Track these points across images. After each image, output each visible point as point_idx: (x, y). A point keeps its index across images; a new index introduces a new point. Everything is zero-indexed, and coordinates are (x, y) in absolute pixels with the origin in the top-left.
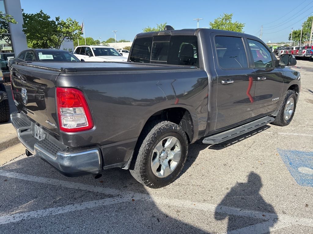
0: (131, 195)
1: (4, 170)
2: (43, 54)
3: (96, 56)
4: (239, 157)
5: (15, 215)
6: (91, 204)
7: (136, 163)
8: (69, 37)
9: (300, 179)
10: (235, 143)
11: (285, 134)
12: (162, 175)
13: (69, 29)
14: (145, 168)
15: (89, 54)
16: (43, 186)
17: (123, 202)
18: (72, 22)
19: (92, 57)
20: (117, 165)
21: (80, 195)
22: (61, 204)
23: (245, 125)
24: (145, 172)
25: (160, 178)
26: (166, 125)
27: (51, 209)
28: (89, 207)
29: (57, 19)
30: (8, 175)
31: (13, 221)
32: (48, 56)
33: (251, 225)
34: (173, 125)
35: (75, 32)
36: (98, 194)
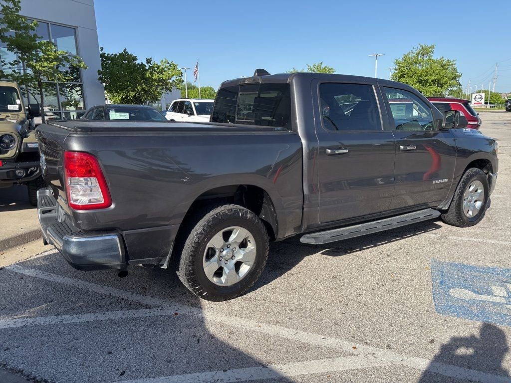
0: (176, 308)
1: (24, 266)
2: (116, 112)
3: (197, 114)
4: (363, 268)
5: (17, 320)
6: (117, 315)
7: (181, 261)
8: (164, 87)
9: (444, 304)
10: (367, 249)
11: (460, 238)
12: (223, 282)
13: (163, 75)
14: (192, 268)
15: (188, 112)
16: (66, 289)
17: (162, 316)
18: (168, 65)
19: (193, 116)
20: (150, 260)
21: (108, 303)
22: (80, 311)
23: (382, 220)
24: (192, 274)
25: (220, 287)
26: (228, 210)
27: (63, 317)
28: (113, 318)
29: (149, 61)
30: (27, 272)
31: (12, 326)
32: (123, 114)
33: (328, 358)
34: (240, 210)
35: (173, 79)
36: (132, 303)
